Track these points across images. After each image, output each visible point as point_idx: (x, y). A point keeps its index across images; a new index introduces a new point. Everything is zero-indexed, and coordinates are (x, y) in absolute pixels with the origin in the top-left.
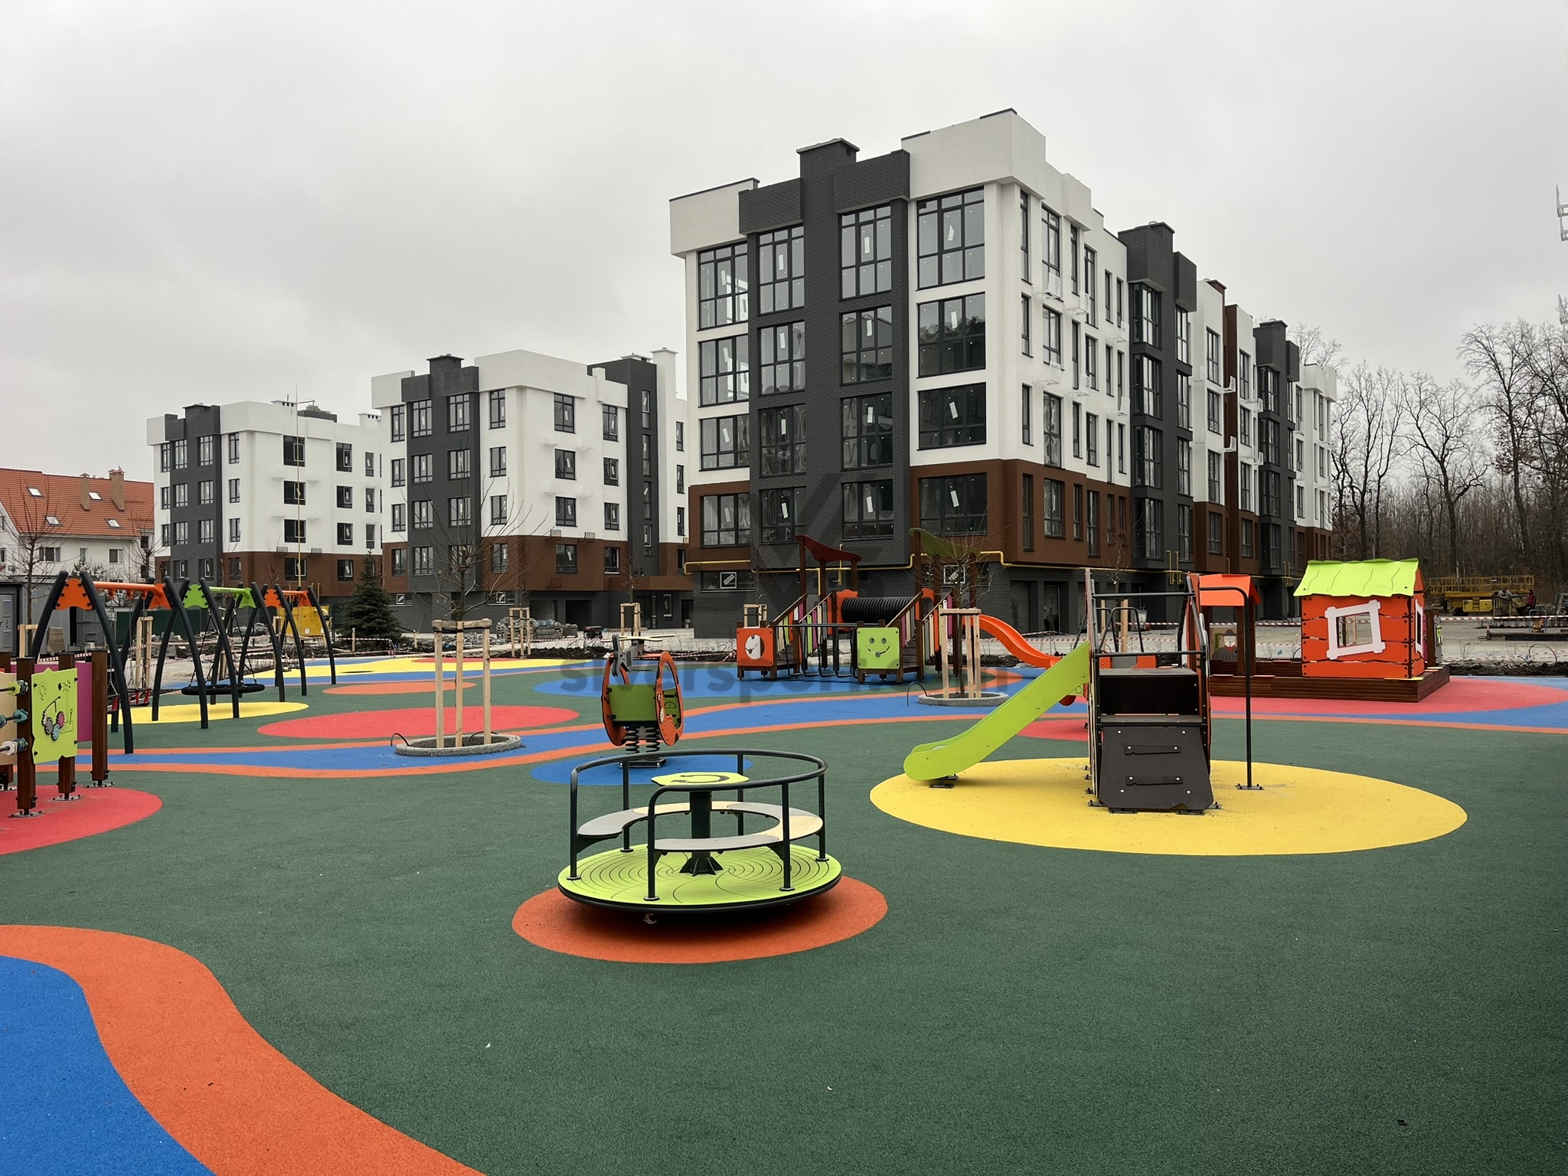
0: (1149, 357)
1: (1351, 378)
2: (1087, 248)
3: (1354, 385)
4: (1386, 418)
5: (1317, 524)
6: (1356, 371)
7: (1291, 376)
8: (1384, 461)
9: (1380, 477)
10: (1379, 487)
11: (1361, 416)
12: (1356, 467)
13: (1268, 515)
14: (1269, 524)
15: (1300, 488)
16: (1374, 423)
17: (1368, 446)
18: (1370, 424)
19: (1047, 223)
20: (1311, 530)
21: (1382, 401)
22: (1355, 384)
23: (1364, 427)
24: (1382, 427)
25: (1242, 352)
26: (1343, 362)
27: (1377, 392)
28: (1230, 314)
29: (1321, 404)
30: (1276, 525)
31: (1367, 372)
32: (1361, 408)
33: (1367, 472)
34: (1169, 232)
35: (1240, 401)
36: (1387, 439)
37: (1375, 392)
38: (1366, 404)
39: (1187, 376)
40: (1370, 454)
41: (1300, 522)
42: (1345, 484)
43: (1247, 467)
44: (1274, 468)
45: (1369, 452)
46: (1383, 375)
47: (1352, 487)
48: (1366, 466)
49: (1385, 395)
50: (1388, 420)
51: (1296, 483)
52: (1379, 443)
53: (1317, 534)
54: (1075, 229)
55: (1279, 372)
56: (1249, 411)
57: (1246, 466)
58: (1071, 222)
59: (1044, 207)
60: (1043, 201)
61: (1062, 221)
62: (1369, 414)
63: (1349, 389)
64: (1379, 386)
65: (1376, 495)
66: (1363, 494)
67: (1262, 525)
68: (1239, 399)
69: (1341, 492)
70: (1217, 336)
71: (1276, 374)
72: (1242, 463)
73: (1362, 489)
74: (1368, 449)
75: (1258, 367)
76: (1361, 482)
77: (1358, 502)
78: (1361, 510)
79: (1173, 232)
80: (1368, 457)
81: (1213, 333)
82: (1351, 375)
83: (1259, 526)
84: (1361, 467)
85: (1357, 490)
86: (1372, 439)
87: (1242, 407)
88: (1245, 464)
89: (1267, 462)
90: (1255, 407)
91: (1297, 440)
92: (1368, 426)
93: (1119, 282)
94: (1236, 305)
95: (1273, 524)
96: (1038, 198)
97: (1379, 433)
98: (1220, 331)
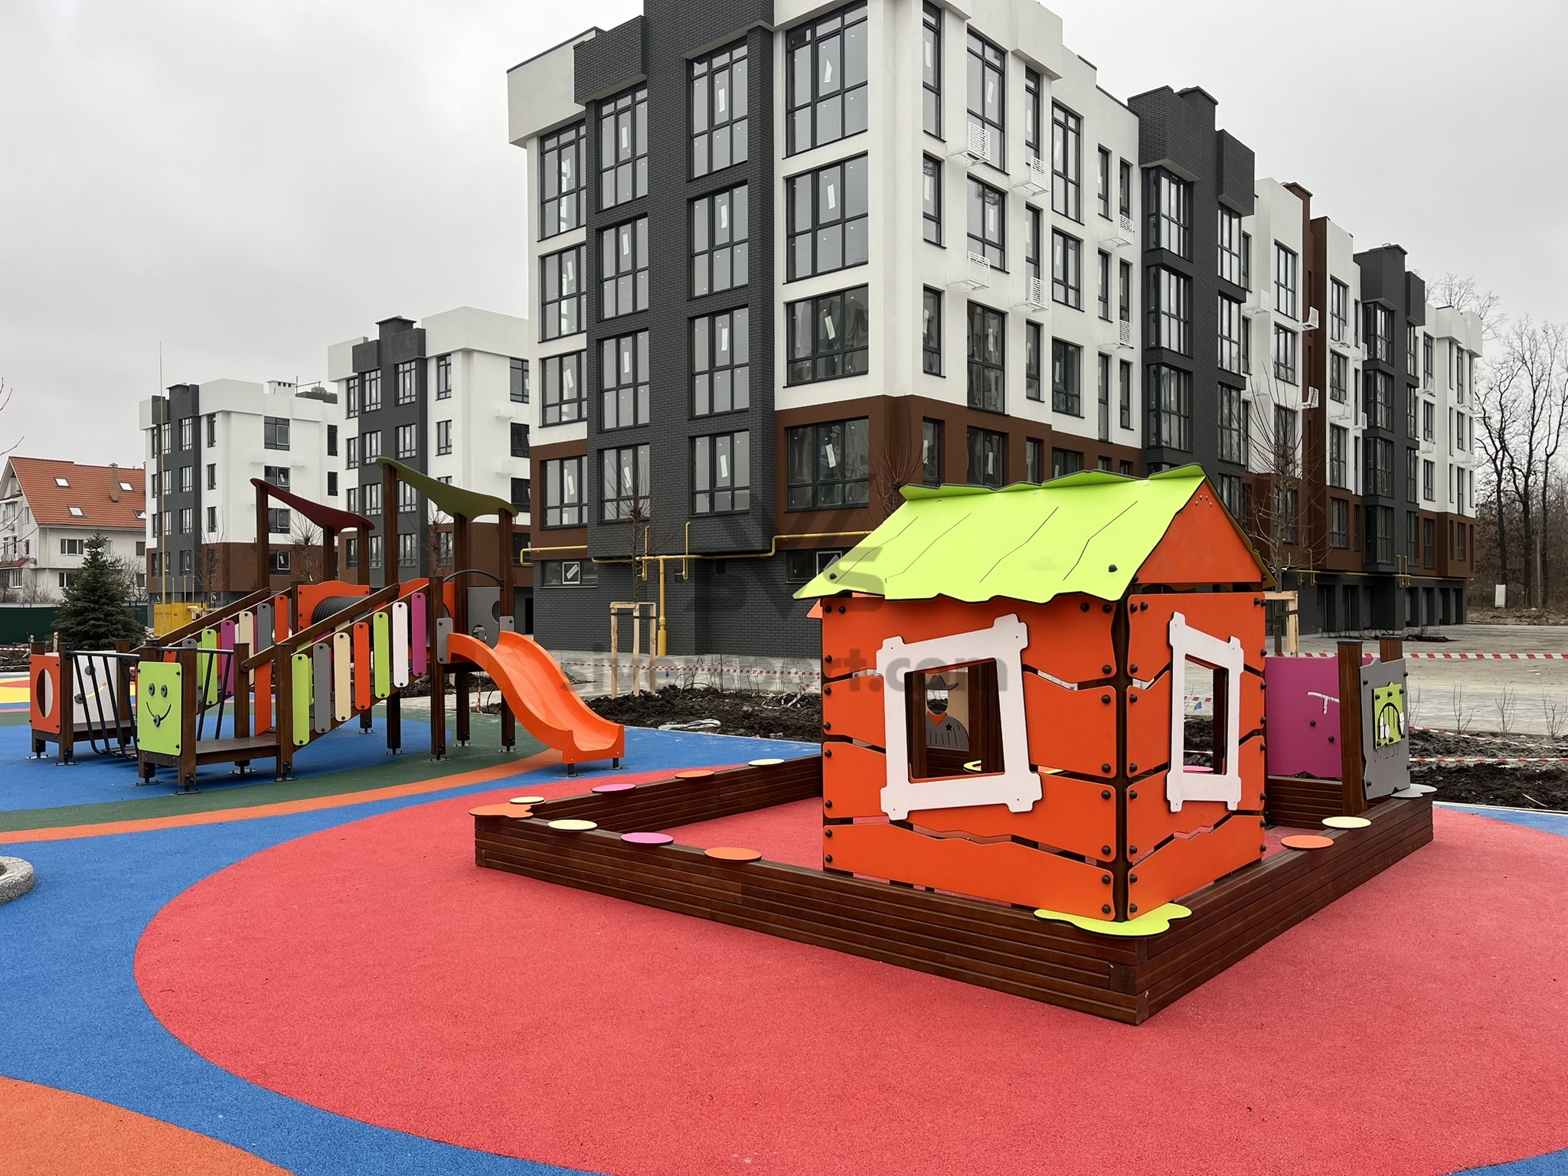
0: (1172, 271)
1: (1511, 336)
2: (1056, 104)
3: (1514, 345)
4: (1555, 384)
5: (1453, 509)
6: (1516, 328)
7: (1411, 318)
8: (1553, 437)
9: (1548, 456)
10: (1547, 468)
11: (1524, 382)
12: (1517, 443)
13: (1375, 495)
14: (1376, 506)
15: (1429, 464)
16: (1541, 391)
17: (1533, 419)
18: (1535, 392)
19: (982, 58)
20: (1443, 516)
21: (1549, 362)
22: (1516, 343)
23: (1527, 397)
24: (1550, 395)
25: (1334, 280)
26: (1502, 318)
27: (1544, 353)
28: (1316, 231)
29: (1460, 359)
30: (1386, 508)
31: (1530, 328)
32: (1524, 373)
33: (1531, 451)
34: (1209, 103)
35: (1330, 344)
36: (1556, 411)
37: (1540, 352)
38: (1530, 369)
39: (1239, 302)
40: (1535, 429)
41: (1424, 505)
42: (1504, 465)
43: (1342, 432)
44: (1383, 434)
45: (1534, 427)
46: (1550, 331)
47: (1512, 468)
48: (1530, 443)
49: (1553, 356)
50: (1557, 387)
51: (1422, 455)
52: (1547, 416)
53: (1451, 522)
54: (1035, 74)
55: (1393, 311)
56: (1346, 358)
57: (1339, 431)
58: (1026, 62)
59: (972, 31)
60: (967, 21)
61: (1010, 58)
62: (1534, 380)
63: (1509, 349)
64: (1546, 346)
65: (1541, 478)
66: (1527, 477)
67: (1366, 507)
68: (1329, 341)
69: (1499, 474)
70: (1294, 255)
71: (1390, 314)
72: (1332, 425)
73: (1525, 471)
74: (1532, 423)
75: (1363, 304)
76: (1524, 461)
77: (1521, 487)
78: (1525, 497)
79: (1216, 103)
80: (1532, 432)
81: (1287, 250)
82: (1511, 332)
83: (1362, 510)
84: (1525, 444)
85: (1520, 473)
86: (1538, 411)
87: (1332, 351)
88: (1339, 428)
89: (1372, 426)
90: (1356, 356)
91: (1425, 402)
92: (1533, 394)
93: (1125, 166)
94: (1326, 217)
95: (1382, 506)
96: (961, 17)
97: (1547, 402)
98: (1297, 246)
